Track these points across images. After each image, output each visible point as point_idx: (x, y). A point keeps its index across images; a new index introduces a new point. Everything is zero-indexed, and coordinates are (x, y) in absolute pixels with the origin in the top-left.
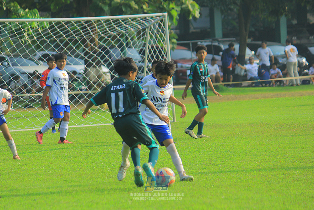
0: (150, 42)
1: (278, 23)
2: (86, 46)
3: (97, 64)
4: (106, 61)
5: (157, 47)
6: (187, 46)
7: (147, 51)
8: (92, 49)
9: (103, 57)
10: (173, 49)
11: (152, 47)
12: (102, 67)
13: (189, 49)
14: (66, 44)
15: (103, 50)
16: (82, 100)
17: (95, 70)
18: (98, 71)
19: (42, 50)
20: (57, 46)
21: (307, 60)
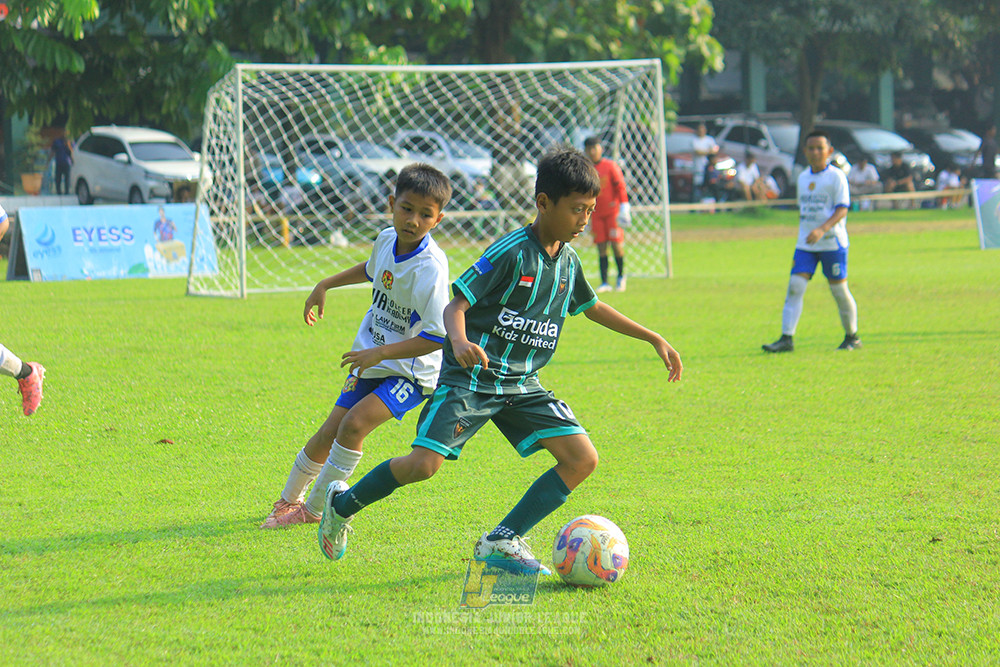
0: (624, 118)
1: (876, 87)
5: (639, 128)
7: (619, 136)
10: (668, 131)
11: (629, 128)
14: (458, 118)
19: (410, 128)
20: (440, 120)
21: (933, 160)
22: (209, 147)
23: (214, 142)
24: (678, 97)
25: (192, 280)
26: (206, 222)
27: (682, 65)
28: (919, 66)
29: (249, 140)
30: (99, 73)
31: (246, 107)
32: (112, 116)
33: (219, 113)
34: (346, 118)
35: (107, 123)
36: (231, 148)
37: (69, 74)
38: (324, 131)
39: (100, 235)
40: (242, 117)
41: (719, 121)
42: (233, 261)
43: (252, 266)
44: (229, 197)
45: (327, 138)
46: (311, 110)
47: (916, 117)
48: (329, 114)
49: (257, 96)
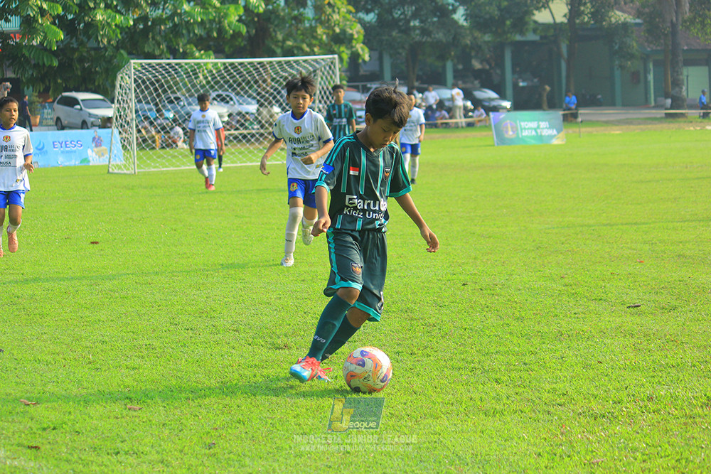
0: (320, 84)
1: (444, 67)
2: (259, 86)
3: (269, 104)
4: (277, 101)
5: (328, 89)
6: (356, 88)
7: (318, 92)
8: (264, 89)
9: (275, 97)
11: (323, 88)
12: (274, 107)
13: (358, 91)
14: (239, 85)
15: (275, 90)
16: (254, 138)
17: (267, 110)
18: (269, 111)
19: (216, 90)
20: (230, 86)
21: (472, 104)
22: (118, 100)
23: (120, 98)
24: (348, 74)
25: (110, 166)
26: (118, 137)
27: (350, 58)
28: (465, 57)
29: (137, 97)
30: (65, 66)
31: (135, 81)
32: (72, 87)
33: (123, 84)
34: (185, 85)
35: (70, 91)
36: (129, 101)
37: (51, 67)
38: (173, 92)
39: (66, 145)
40: (134, 85)
41: (369, 85)
42: (130, 156)
43: (140, 158)
44: (128, 125)
45: (175, 95)
46: (167, 82)
47: (464, 82)
48: (176, 83)
49: (141, 75)
